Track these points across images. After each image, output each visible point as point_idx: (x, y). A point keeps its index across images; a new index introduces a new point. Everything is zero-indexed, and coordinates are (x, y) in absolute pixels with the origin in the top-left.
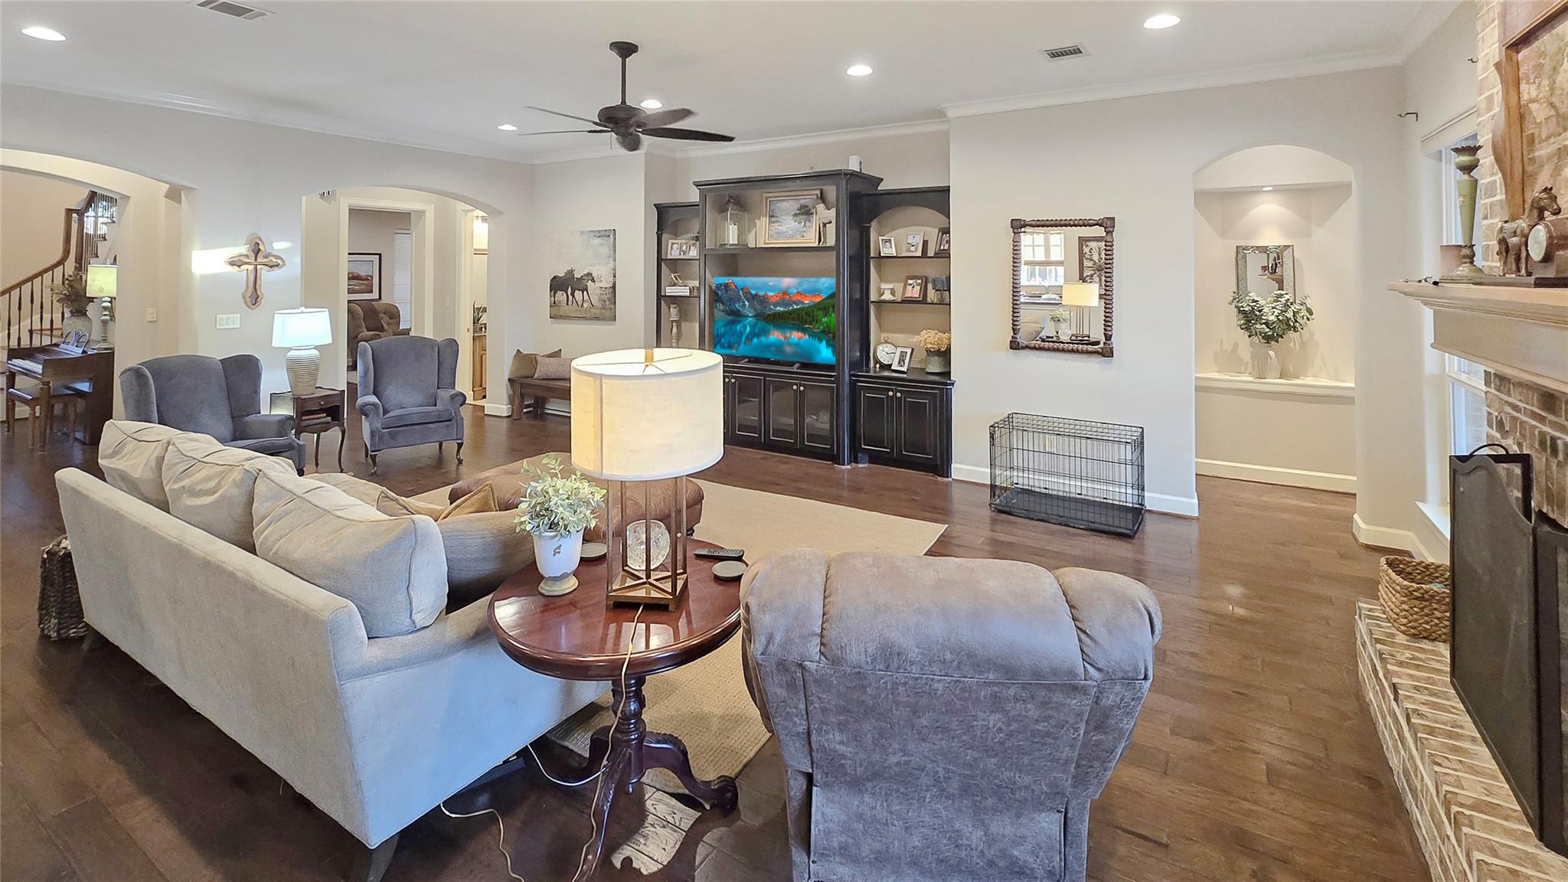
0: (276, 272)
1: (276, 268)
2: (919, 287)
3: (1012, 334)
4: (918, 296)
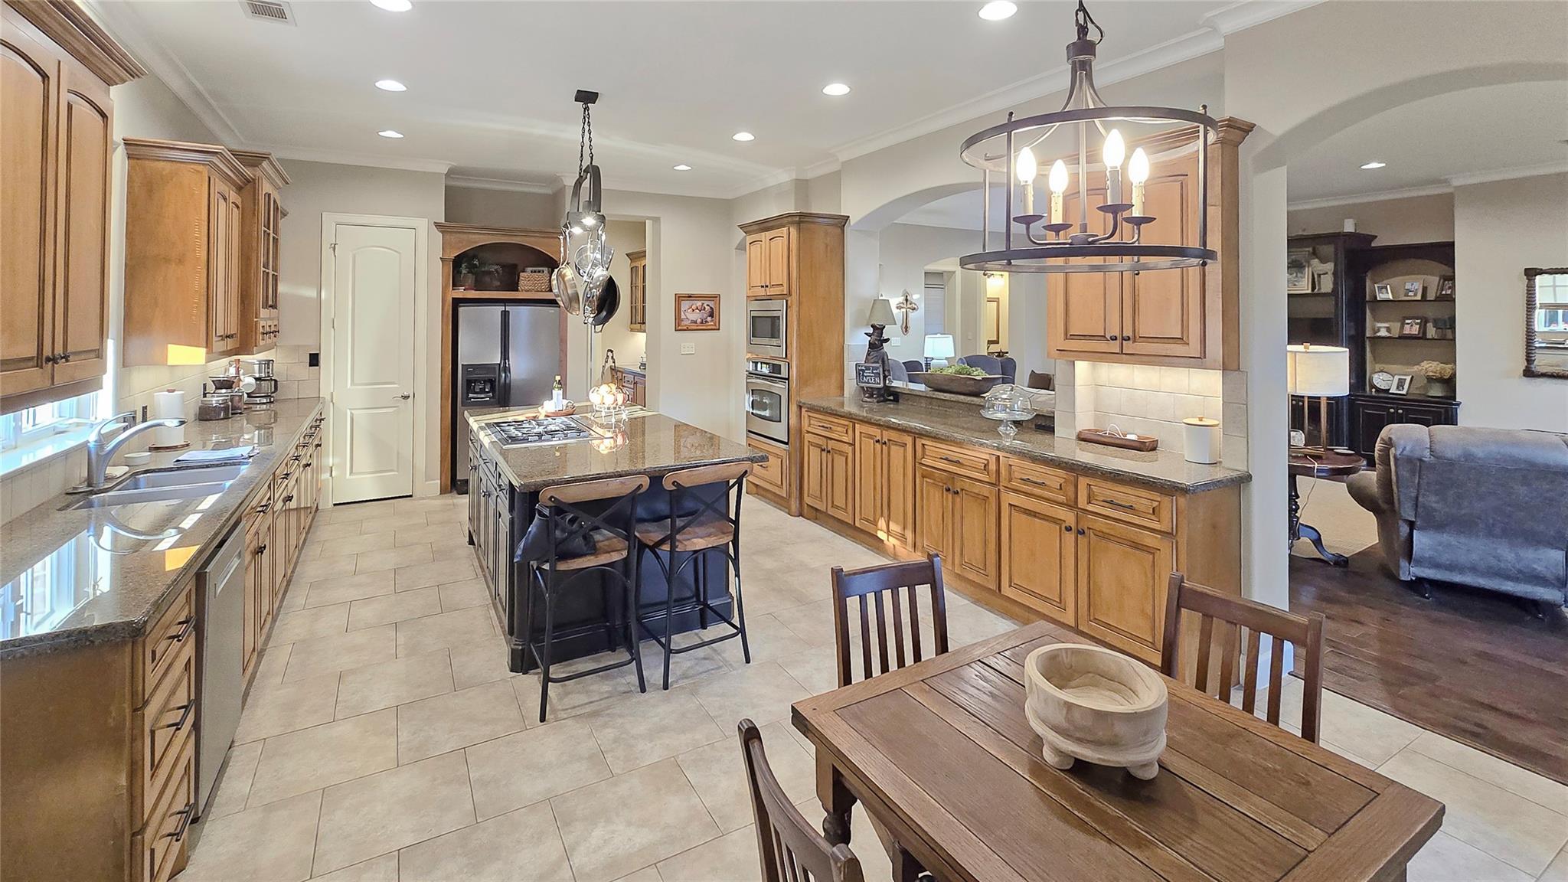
0: (915, 312)
1: (914, 310)
2: (1418, 326)
3: (1526, 364)
4: (1417, 333)
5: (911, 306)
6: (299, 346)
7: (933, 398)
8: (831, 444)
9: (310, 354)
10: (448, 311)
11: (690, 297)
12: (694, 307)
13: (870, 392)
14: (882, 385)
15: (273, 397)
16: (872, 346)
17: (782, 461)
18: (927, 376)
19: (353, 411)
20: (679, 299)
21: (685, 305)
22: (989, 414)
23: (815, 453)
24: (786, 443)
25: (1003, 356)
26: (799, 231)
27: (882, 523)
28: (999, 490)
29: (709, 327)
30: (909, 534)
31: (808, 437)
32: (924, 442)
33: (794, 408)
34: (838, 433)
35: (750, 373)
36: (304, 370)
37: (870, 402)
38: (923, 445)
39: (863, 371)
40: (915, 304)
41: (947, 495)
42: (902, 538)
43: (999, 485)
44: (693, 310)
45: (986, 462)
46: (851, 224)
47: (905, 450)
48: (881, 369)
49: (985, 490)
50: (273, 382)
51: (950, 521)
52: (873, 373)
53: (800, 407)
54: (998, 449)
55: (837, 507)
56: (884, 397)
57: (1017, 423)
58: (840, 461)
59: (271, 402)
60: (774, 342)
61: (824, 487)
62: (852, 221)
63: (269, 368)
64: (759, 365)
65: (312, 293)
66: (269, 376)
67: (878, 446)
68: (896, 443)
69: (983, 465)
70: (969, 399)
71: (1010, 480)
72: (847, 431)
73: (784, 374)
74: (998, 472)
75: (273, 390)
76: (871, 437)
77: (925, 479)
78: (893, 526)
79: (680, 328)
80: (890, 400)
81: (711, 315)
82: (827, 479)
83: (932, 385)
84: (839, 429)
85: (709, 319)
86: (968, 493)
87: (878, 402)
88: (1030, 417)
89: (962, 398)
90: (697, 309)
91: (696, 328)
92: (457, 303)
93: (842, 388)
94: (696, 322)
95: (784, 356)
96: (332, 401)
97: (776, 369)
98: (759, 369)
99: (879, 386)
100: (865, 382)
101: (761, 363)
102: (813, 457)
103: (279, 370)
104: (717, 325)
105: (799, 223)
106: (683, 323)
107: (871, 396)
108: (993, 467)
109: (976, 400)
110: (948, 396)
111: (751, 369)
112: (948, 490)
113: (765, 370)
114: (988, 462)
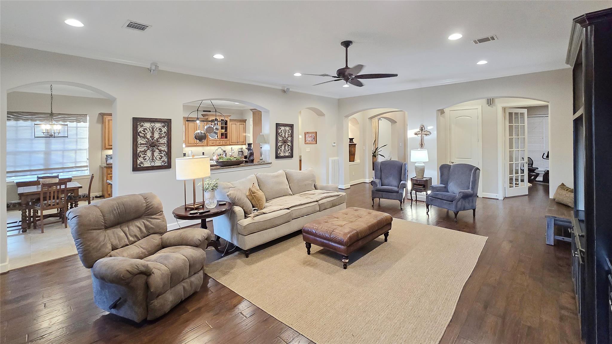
1: (428, 135)
5: (424, 133)
11: (308, 133)
20: (305, 134)
21: (307, 136)
29: (313, 143)
81: (314, 138)
85: (313, 140)
90: (310, 137)
91: (310, 143)
94: (310, 141)
104: (316, 142)
106: (307, 141)
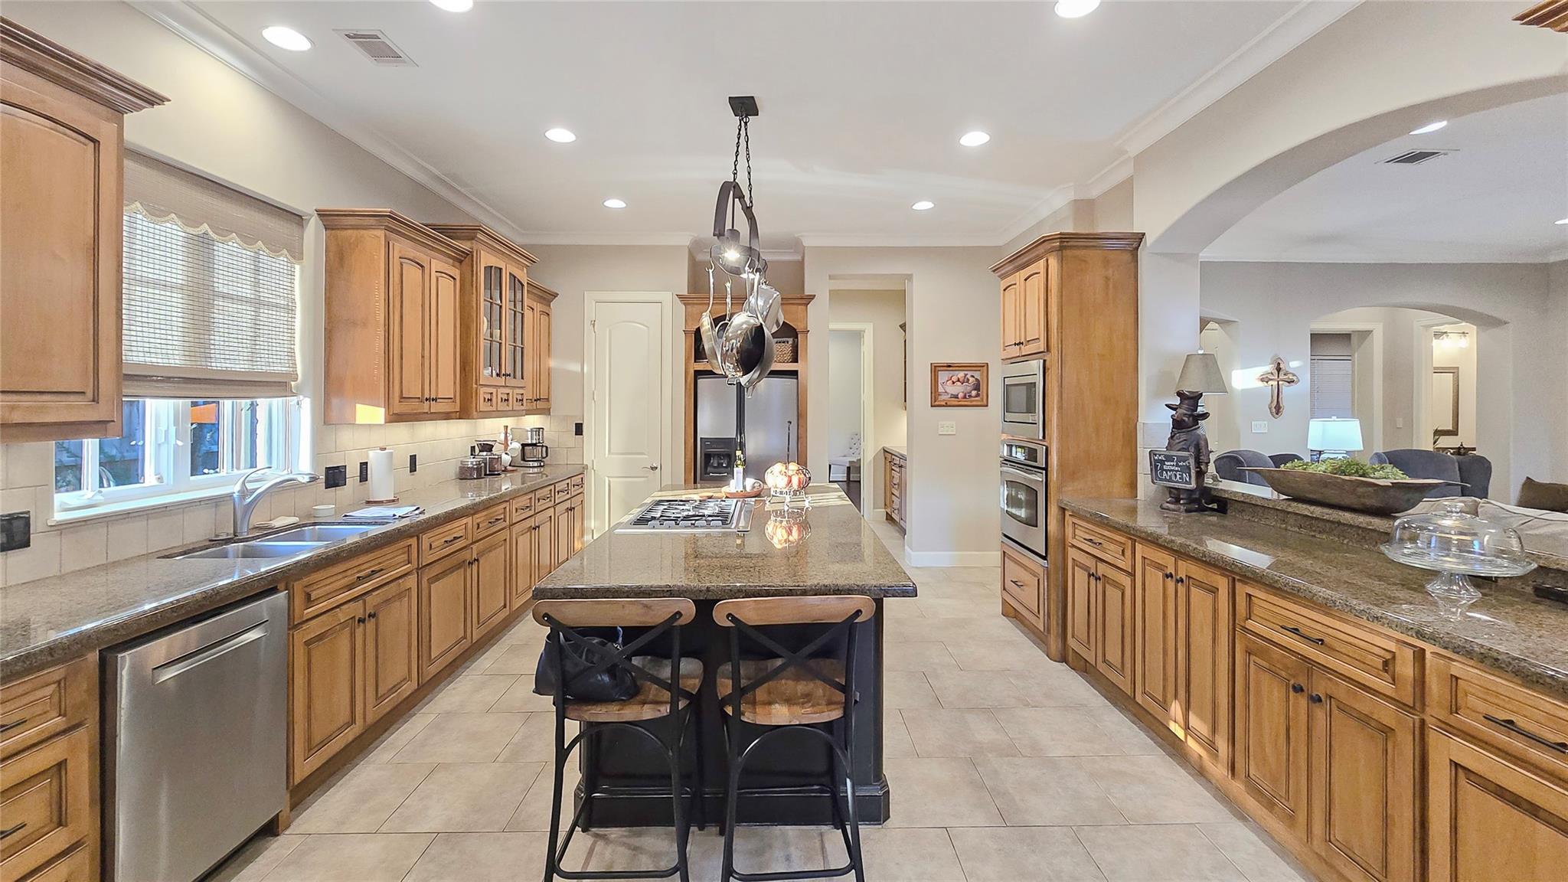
0: (1293, 387)
1: (1292, 384)
5: (1285, 377)
6: (567, 416)
7: (1289, 513)
8: (1102, 569)
9: (576, 424)
10: (690, 384)
11: (950, 366)
12: (954, 379)
13: (1176, 495)
14: (1193, 485)
15: (543, 462)
16: (1178, 425)
17: (1038, 580)
18: (1276, 475)
19: (611, 479)
20: (935, 369)
21: (943, 376)
22: (1404, 555)
23: (1081, 577)
24: (1044, 558)
25: (1464, 454)
26: (1062, 261)
27: (1176, 709)
28: (1423, 722)
29: (974, 403)
30: (1222, 744)
31: (1072, 553)
32: (1250, 591)
33: (1054, 510)
34: (1111, 553)
35: (1005, 460)
36: (571, 438)
37: (1174, 510)
38: (1249, 596)
39: (1162, 462)
40: (1294, 375)
41: (1296, 699)
42: (1211, 746)
43: (1423, 711)
44: (954, 383)
45: (1388, 656)
46: (1148, 244)
47: (1215, 601)
48: (1192, 461)
49: (1387, 714)
50: (544, 449)
51: (1303, 749)
52: (1177, 465)
53: (1064, 510)
54: (1420, 635)
55: (1110, 665)
56: (1199, 503)
57: (1480, 582)
58: (1113, 594)
59: (541, 466)
60: (1030, 418)
61: (1093, 629)
62: (1149, 240)
63: (539, 435)
64: (1014, 449)
65: (575, 367)
66: (539, 443)
67: (1171, 584)
68: (1201, 585)
69: (1381, 661)
70: (1362, 520)
71: (1455, 709)
72: (1123, 551)
73: (1041, 463)
74: (1421, 682)
75: (544, 455)
76: (1159, 567)
77: (1253, 658)
78: (1194, 721)
79: (937, 403)
80: (1212, 510)
81: (977, 387)
82: (1098, 622)
83: (1290, 492)
84: (1112, 547)
85: (974, 393)
86: (1343, 708)
87: (1187, 511)
88: (1518, 571)
89: (1347, 517)
90: (959, 381)
91: (957, 403)
92: (698, 374)
93: (1133, 486)
94: (956, 397)
95: (1041, 438)
96: (593, 468)
97: (1032, 454)
98: (1014, 455)
99: (1188, 487)
100: (1166, 480)
101: (1016, 446)
102: (1079, 582)
103: (549, 438)
104: (985, 400)
105: (1061, 248)
106: (944, 397)
107: (1177, 501)
108: (1406, 668)
109: (1377, 523)
110: (1317, 511)
111: (1005, 454)
112: (1298, 689)
113: (1020, 455)
114: (1394, 658)
